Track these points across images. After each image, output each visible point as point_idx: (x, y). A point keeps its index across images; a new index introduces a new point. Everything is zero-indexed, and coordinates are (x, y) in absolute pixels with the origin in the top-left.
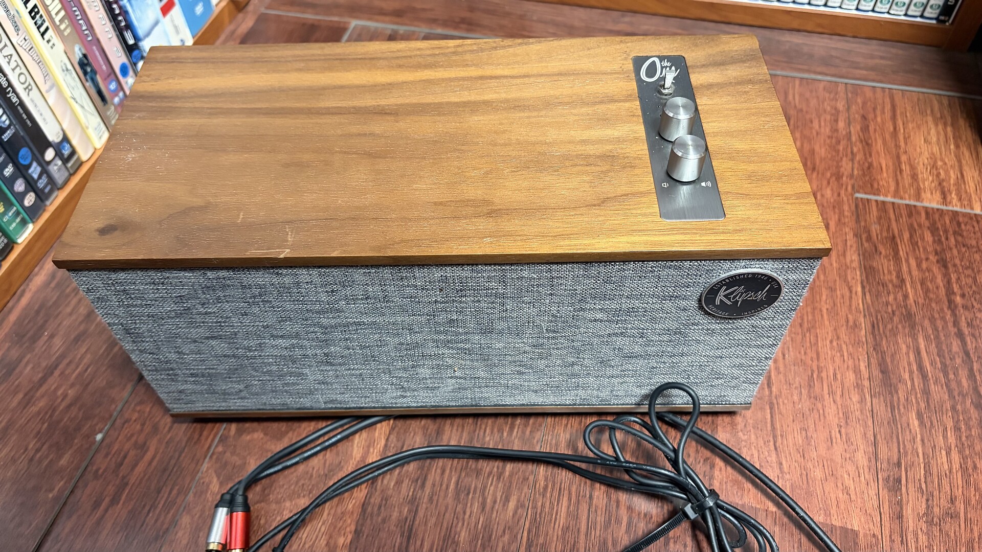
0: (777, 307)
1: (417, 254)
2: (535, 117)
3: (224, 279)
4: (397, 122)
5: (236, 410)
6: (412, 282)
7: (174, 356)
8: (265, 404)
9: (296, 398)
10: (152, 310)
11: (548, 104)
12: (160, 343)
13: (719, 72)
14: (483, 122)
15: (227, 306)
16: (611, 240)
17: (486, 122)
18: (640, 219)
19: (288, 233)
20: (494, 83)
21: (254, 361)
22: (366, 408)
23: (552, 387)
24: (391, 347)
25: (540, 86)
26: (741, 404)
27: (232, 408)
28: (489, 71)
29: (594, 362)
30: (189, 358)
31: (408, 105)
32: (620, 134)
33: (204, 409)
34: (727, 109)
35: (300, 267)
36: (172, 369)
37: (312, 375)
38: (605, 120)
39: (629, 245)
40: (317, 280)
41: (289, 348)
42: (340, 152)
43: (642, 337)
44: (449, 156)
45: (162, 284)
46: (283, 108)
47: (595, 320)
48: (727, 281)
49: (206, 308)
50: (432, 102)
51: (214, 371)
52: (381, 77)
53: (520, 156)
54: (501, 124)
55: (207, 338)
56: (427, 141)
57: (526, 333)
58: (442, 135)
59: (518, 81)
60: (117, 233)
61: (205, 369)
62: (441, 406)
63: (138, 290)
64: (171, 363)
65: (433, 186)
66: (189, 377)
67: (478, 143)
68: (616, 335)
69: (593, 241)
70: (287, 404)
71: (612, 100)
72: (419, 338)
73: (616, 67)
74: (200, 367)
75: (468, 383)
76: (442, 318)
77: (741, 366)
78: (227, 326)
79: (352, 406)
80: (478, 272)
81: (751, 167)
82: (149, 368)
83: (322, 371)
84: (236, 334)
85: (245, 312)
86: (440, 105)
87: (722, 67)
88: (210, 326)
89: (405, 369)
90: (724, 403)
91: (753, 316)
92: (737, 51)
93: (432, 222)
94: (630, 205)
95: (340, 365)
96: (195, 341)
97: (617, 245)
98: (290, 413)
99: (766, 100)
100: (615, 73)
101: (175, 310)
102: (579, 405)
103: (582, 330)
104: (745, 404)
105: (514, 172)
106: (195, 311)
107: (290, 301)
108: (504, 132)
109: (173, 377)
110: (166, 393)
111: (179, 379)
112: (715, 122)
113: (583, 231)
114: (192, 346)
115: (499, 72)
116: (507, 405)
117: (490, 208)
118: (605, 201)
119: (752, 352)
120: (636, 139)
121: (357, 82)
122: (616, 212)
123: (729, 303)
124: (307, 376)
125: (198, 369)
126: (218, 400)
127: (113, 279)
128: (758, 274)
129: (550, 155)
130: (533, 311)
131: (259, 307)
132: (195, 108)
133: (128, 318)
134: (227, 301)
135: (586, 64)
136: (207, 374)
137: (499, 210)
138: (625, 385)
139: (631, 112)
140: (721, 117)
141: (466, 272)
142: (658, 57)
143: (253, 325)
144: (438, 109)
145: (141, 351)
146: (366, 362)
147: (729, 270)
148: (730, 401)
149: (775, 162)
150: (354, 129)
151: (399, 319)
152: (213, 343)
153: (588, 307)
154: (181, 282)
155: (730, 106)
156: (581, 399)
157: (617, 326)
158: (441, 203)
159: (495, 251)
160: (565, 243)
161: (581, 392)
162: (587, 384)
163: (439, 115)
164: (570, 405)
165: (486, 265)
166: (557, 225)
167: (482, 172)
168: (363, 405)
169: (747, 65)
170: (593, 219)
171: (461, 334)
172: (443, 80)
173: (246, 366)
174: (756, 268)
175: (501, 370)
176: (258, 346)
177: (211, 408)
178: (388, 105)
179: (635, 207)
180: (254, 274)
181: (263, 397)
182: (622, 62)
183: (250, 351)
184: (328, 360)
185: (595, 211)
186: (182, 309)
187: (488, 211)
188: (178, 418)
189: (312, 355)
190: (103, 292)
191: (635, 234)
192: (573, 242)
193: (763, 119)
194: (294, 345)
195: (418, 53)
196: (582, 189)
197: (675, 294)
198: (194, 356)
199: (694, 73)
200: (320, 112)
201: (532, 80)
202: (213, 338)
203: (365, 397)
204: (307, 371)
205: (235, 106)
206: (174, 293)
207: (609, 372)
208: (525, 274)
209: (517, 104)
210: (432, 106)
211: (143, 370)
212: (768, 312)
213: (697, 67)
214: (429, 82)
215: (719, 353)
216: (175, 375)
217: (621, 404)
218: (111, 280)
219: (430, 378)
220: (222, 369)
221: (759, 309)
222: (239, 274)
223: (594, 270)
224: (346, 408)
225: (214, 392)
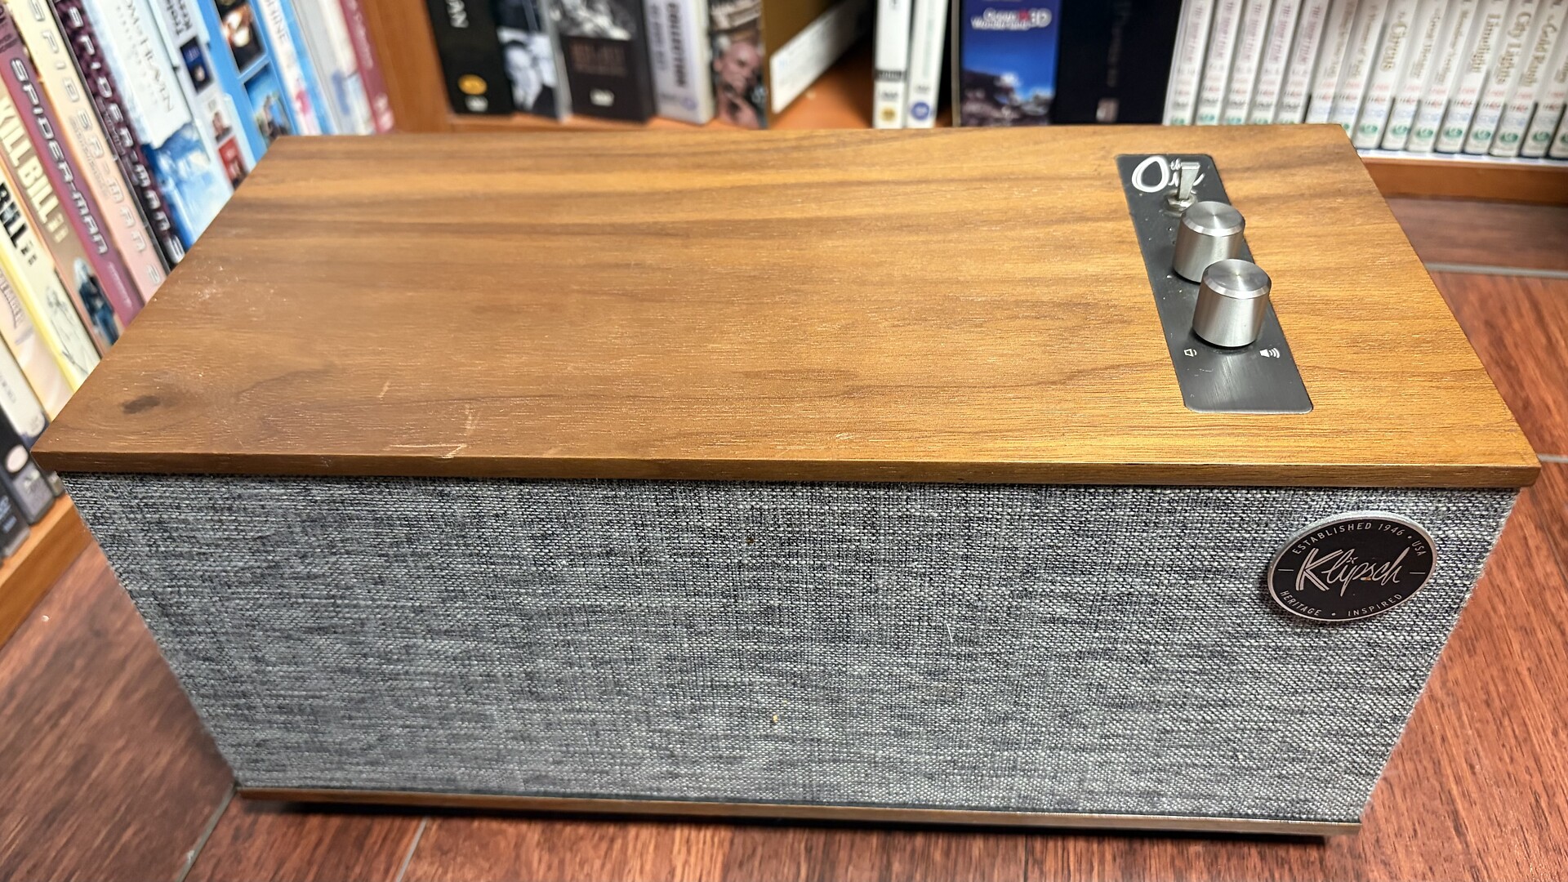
0: (1420, 601)
1: (705, 458)
2: (939, 242)
3: (342, 502)
4: (686, 247)
5: (362, 788)
6: (695, 520)
7: (247, 667)
8: (415, 778)
9: (473, 768)
10: (211, 566)
11: (962, 222)
12: (223, 639)
13: (1279, 179)
14: (841, 249)
15: (346, 562)
16: (1088, 442)
17: (847, 249)
18: (1144, 407)
19: (467, 416)
20: (863, 191)
21: (395, 683)
22: (603, 796)
23: (963, 768)
24: (651, 663)
25: (949, 196)
26: (1340, 821)
27: (354, 783)
28: (855, 174)
29: (1048, 715)
30: (277, 671)
31: (708, 222)
32: (1099, 270)
33: (301, 782)
34: (1300, 235)
35: (484, 481)
36: (244, 695)
37: (503, 718)
38: (1068, 248)
39: (1124, 453)
40: (515, 512)
41: (462, 659)
42: (578, 291)
43: (1145, 661)
44: (777, 299)
45: (230, 509)
46: (485, 225)
47: (1053, 621)
48: (1321, 536)
49: (309, 564)
50: (752, 218)
51: (321, 702)
52: (664, 181)
53: (910, 302)
54: (875, 252)
55: (310, 630)
56: (738, 277)
57: (915, 643)
58: (767, 268)
59: (909, 189)
60: (156, 410)
61: (306, 698)
62: (746, 800)
63: (185, 521)
64: (242, 682)
65: (744, 347)
66: (275, 713)
67: (831, 281)
68: (1092, 654)
69: (1053, 444)
70: (454, 780)
71: (1082, 218)
72: (707, 645)
73: (1086, 169)
74: (296, 693)
75: (797, 752)
76: (750, 602)
77: (1341, 733)
78: (347, 606)
79: (575, 791)
80: (823, 502)
81: (1356, 327)
82: (202, 691)
83: (521, 711)
84: (363, 625)
85: (380, 577)
86: (766, 223)
87: (1284, 172)
88: (316, 604)
89: (678, 715)
90: (1304, 817)
91: (1370, 620)
92: (1309, 147)
93: (739, 405)
94: (1123, 384)
95: (555, 698)
96: (289, 637)
97: (1102, 452)
98: (459, 799)
99: (1373, 221)
100: (1085, 179)
101: (252, 567)
102: (1014, 810)
103: (1026, 641)
104: (1348, 821)
105: (898, 326)
106: (288, 571)
107: (464, 555)
108: (880, 264)
109: (246, 712)
110: (233, 746)
111: (258, 717)
112: (1277, 253)
113: (1031, 426)
114: (282, 648)
115: (874, 175)
116: (873, 804)
117: (850, 383)
118: (1072, 376)
119: (1366, 702)
120: (1130, 279)
121: (621, 188)
122: (1097, 395)
123: (1323, 587)
124: (493, 721)
125: (292, 696)
126: (328, 765)
127: (140, 496)
128: (1385, 522)
129: (967, 300)
130: (929, 593)
131: (405, 567)
132: (335, 222)
133: (165, 581)
134: (348, 553)
135: (1031, 163)
136: (308, 709)
137: (869, 386)
138: (1108, 768)
139: (1118, 236)
140: (1289, 247)
141: (799, 501)
142: (1164, 156)
143: (395, 607)
144: (763, 229)
145: (187, 652)
146: (604, 695)
147: (1325, 512)
148: (1316, 813)
149: (1403, 318)
150: (608, 257)
151: (669, 602)
152: (321, 641)
153: (1039, 587)
154: (263, 507)
155: (1305, 230)
156: (1019, 797)
157: (1097, 635)
158: (757, 375)
159: (858, 455)
160: (997, 446)
161: (1020, 782)
162: (1033, 763)
163: (763, 238)
164: (998, 809)
165: (839, 485)
166: (979, 413)
167: (836, 326)
168: (597, 790)
169: (1331, 168)
170: (1052, 406)
171: (786, 641)
172: (774, 187)
173: (381, 695)
174: (1378, 510)
175: (863, 726)
176: (403, 651)
177: (314, 783)
178: (673, 223)
179: (1134, 387)
180: (398, 494)
181: (411, 761)
182: (1097, 162)
183: (389, 661)
184: (531, 689)
185: (1055, 392)
186: (265, 565)
187: (847, 389)
188: (257, 800)
189: (503, 675)
190: (123, 524)
191: (1136, 433)
192: (1011, 445)
193: (1372, 250)
194: (469, 651)
195: (733, 147)
196: (1027, 356)
197: (1216, 564)
198: (285, 667)
199: (1232, 179)
200: (549, 231)
201: (933, 187)
202: (322, 630)
203: (602, 772)
204: (492, 710)
205: (405, 220)
206: (251, 531)
207: (1077, 737)
208: (915, 509)
209: (905, 222)
210: (752, 224)
211: (192, 694)
212: (1401, 612)
213: (1237, 170)
214: (747, 189)
215: (1296, 702)
216: (250, 708)
217: (1098, 812)
218: (136, 498)
219: (726, 737)
220: (334, 699)
221: (1384, 604)
222: (371, 493)
223: (1053, 505)
224: (564, 795)
225: (322, 749)
